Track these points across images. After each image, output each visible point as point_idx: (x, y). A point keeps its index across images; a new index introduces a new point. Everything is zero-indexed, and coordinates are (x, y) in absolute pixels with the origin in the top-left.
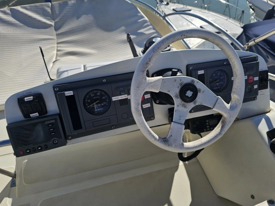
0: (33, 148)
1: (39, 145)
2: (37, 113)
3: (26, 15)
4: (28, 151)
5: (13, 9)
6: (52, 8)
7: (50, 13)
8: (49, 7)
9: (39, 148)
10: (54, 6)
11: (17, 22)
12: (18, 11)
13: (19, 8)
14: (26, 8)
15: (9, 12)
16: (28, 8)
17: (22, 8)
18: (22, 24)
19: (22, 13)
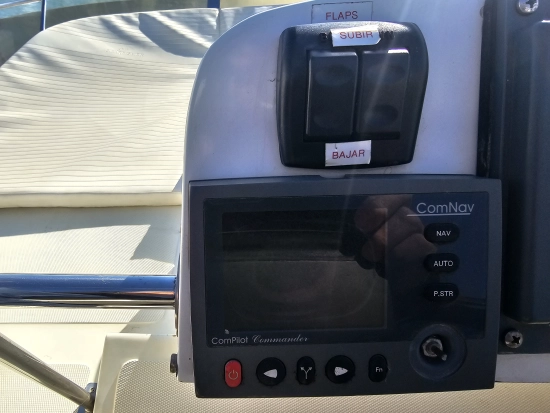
0: (306, 361)
1: (341, 349)
2: (366, 145)
3: (167, 27)
4: (272, 374)
5: (146, 15)
6: (220, 19)
7: (215, 28)
8: (213, 16)
9: (340, 371)
10: (226, 15)
11: (147, 39)
12: (154, 19)
13: (156, 14)
14: (169, 16)
15: (137, 20)
16: (174, 15)
17: (163, 14)
18: (154, 44)
19: (160, 23)
